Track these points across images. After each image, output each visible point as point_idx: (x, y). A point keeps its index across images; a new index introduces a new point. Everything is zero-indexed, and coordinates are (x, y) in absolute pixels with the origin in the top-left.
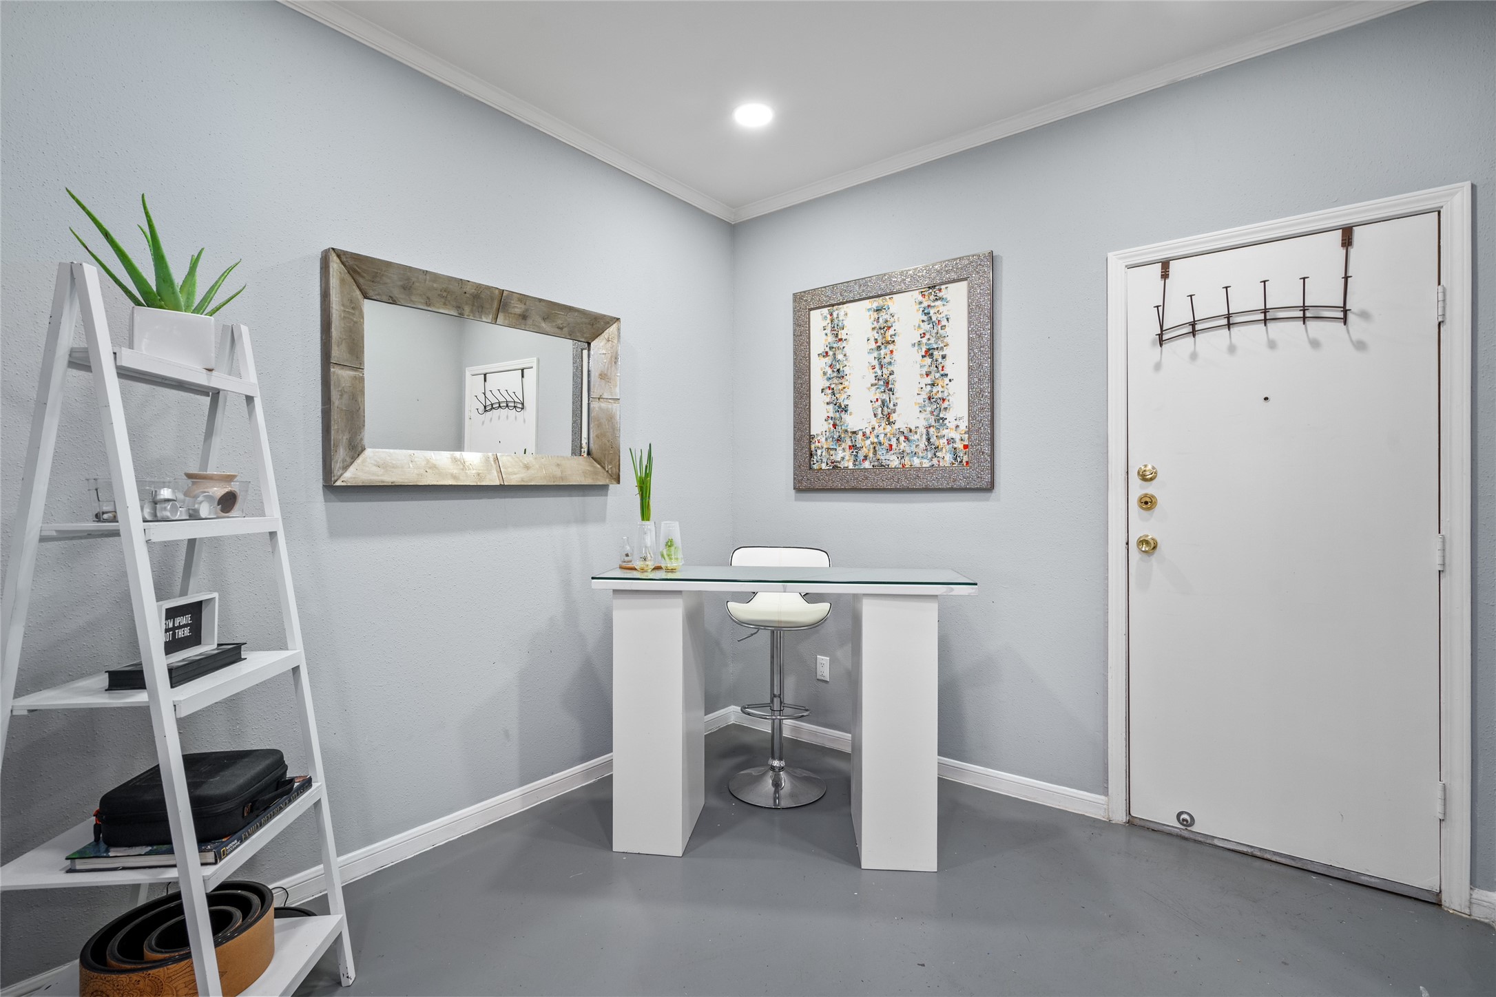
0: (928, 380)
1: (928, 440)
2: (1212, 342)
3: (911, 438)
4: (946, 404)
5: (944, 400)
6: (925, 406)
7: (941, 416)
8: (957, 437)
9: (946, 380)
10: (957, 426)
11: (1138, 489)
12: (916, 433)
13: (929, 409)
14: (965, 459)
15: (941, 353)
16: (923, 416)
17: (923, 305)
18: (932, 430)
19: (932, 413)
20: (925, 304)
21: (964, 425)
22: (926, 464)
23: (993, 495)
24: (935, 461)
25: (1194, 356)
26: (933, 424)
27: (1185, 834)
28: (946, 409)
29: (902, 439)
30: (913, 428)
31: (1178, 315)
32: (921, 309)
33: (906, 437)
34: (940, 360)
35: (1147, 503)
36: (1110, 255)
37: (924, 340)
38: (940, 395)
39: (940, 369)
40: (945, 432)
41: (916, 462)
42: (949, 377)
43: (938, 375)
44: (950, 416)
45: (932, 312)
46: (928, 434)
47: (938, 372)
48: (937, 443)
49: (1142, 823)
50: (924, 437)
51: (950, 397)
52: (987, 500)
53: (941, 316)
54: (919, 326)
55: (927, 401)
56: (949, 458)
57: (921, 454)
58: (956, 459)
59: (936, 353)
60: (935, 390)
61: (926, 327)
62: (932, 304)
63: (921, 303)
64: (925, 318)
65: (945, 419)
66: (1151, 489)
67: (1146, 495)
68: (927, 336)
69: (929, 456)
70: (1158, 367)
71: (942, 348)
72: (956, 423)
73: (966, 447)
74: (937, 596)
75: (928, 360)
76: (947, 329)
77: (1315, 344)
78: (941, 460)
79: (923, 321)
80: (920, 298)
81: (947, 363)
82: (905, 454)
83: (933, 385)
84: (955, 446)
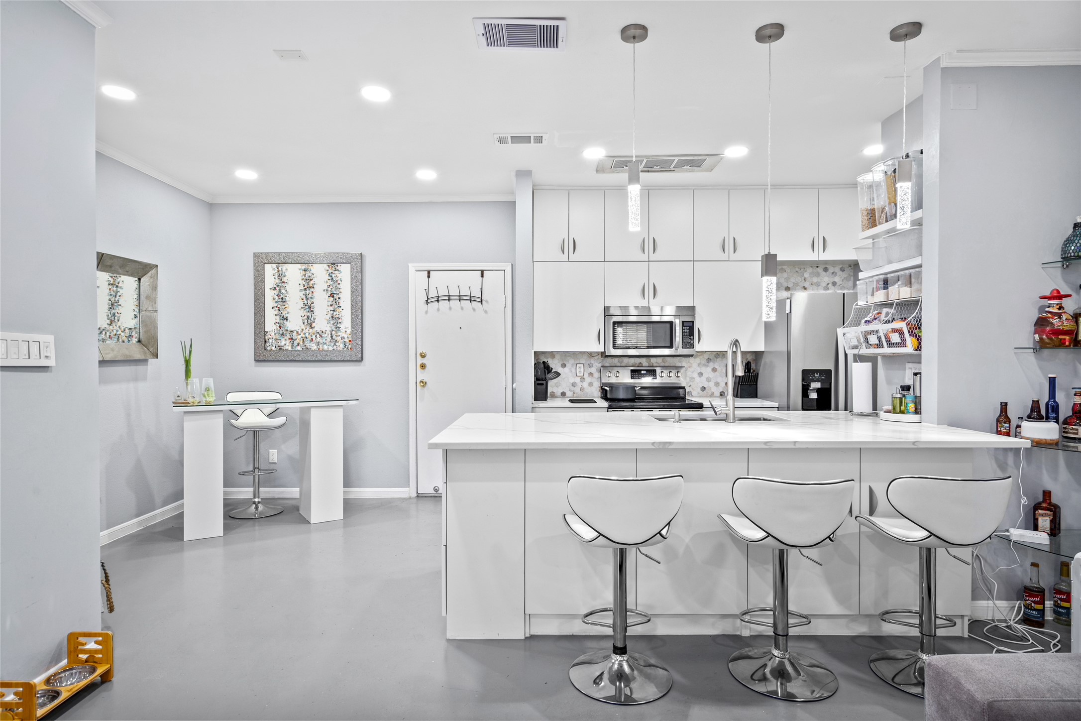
0: (332, 308)
1: (332, 337)
2: (444, 304)
3: (323, 336)
4: (340, 321)
5: (339, 318)
6: (330, 321)
7: (338, 326)
8: (346, 337)
9: (341, 309)
10: (346, 331)
11: (420, 361)
12: (325, 333)
13: (332, 322)
14: (350, 347)
15: (338, 296)
16: (329, 325)
17: (328, 272)
18: (333, 332)
19: (333, 324)
20: (330, 271)
21: (349, 331)
22: (331, 348)
23: (362, 363)
24: (335, 347)
25: (438, 310)
26: (334, 329)
27: (436, 495)
28: (340, 323)
29: (318, 336)
30: (324, 331)
31: (433, 293)
32: (328, 274)
33: (320, 335)
34: (337, 299)
35: (423, 366)
36: (409, 264)
37: (329, 289)
38: (337, 316)
39: (338, 303)
40: (340, 334)
41: (326, 347)
42: (342, 308)
43: (336, 306)
44: (342, 326)
45: (333, 276)
46: (331, 334)
47: (336, 305)
48: (336, 339)
49: (422, 495)
50: (330, 335)
51: (342, 318)
52: (360, 366)
53: (338, 278)
54: (327, 282)
55: (331, 318)
56: (342, 346)
57: (328, 344)
58: (345, 347)
59: (335, 296)
60: (335, 313)
61: (330, 282)
62: (334, 272)
63: (328, 270)
64: (330, 278)
65: (339, 328)
66: (424, 361)
67: (422, 363)
68: (331, 287)
69: (332, 345)
70: (426, 312)
71: (338, 294)
72: (345, 330)
73: (350, 341)
74: (342, 406)
75: (331, 299)
76: (341, 285)
77: (474, 310)
78: (338, 347)
79: (329, 279)
80: (327, 268)
81: (341, 301)
82: (320, 343)
83: (334, 311)
84: (345, 340)
